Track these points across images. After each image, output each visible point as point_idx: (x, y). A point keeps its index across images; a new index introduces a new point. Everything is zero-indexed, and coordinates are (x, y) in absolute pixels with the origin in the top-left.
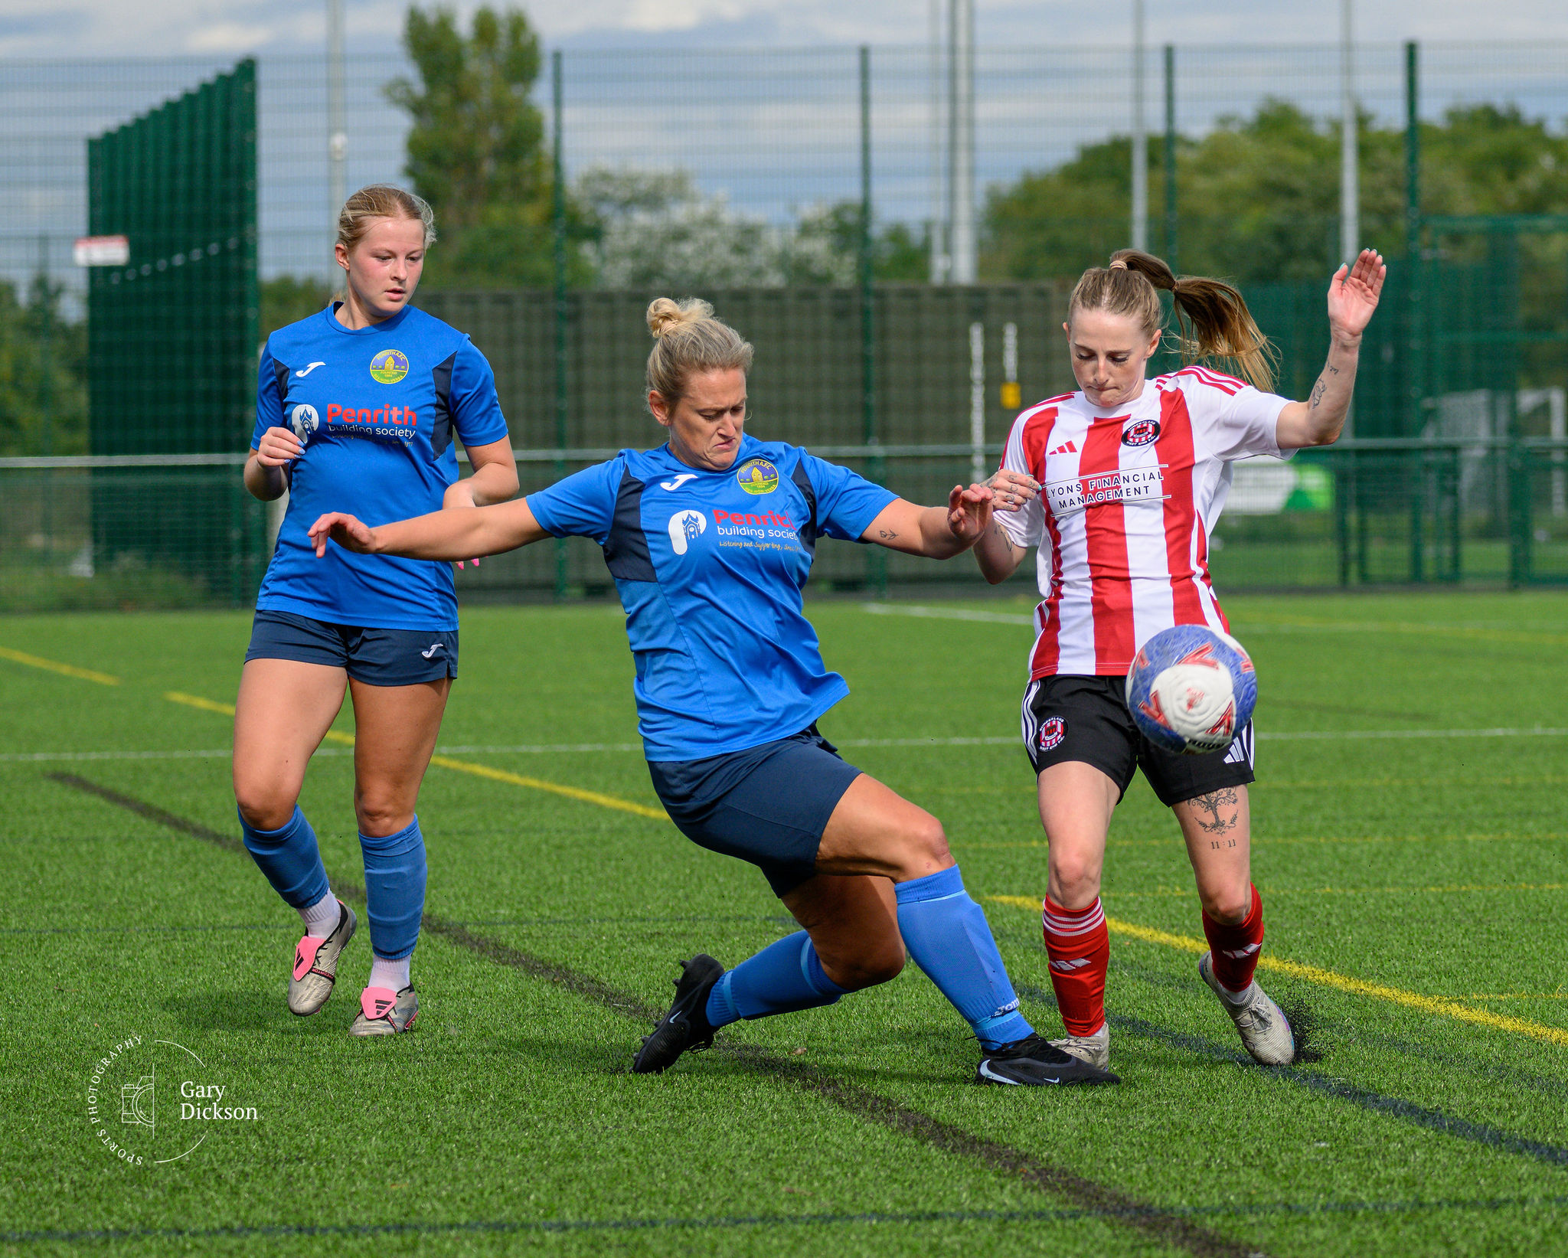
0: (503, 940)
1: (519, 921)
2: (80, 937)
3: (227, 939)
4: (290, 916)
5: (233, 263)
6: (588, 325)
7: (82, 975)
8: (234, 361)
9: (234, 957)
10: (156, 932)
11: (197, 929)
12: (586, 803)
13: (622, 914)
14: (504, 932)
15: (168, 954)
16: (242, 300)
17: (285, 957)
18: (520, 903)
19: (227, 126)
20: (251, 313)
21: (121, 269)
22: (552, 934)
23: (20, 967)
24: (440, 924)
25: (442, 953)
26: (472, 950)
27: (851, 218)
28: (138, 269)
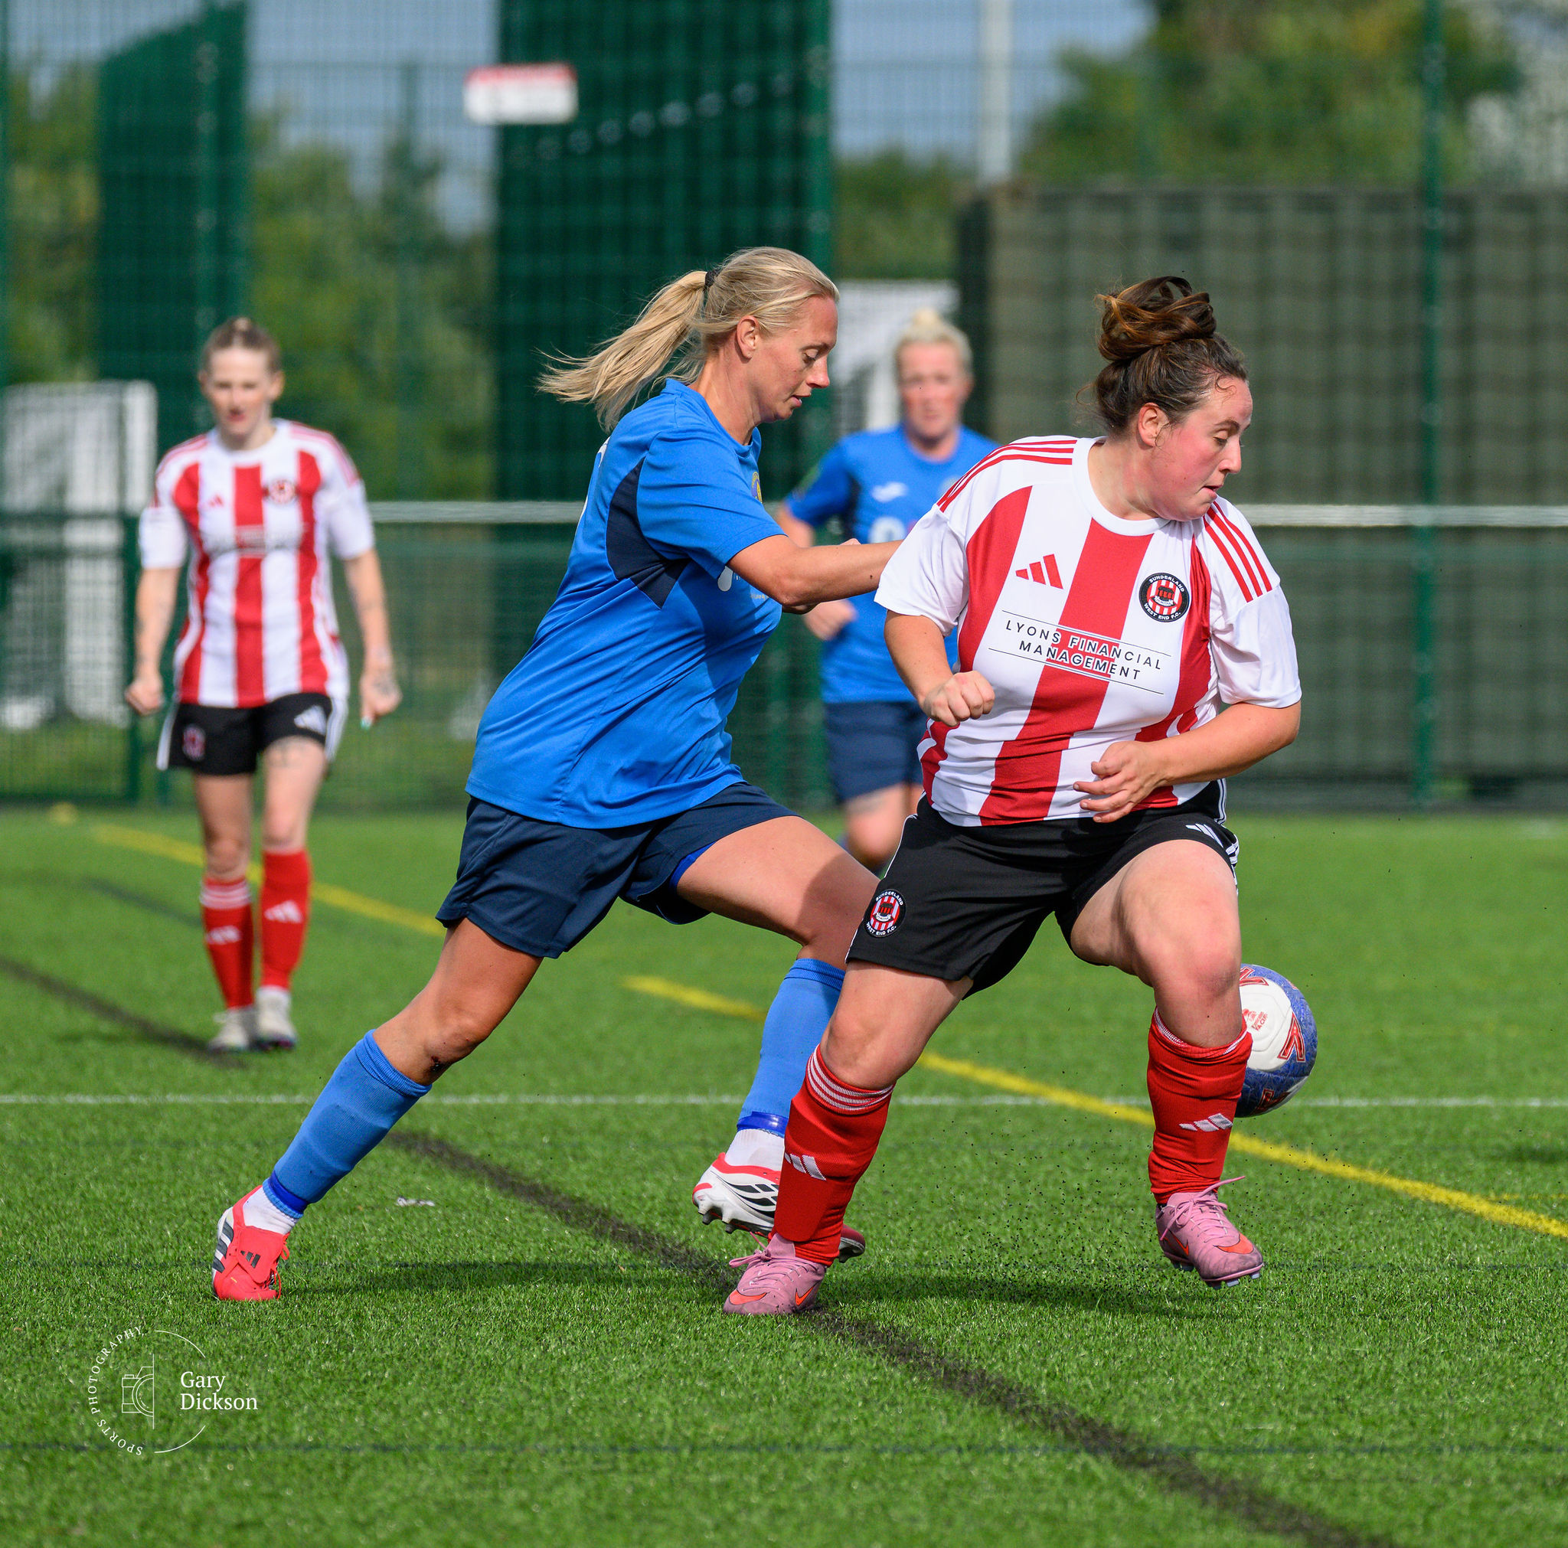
0: (1267, 1483)
1: (1299, 1447)
2: (426, 1461)
3: (721, 1471)
4: (847, 1427)
5: (782, 120)
9: (730, 1506)
10: (578, 1454)
11: (659, 1448)
12: (1450, 1213)
13: (1506, 1437)
14: (1271, 1468)
15: (599, 1498)
16: (798, 194)
17: (831, 1509)
18: (1304, 1409)
21: (560, 131)
22: (1366, 1475)
23: (304, 1521)
24: (1142, 1450)
25: (1143, 1506)
26: (1204, 1503)
28: (594, 131)
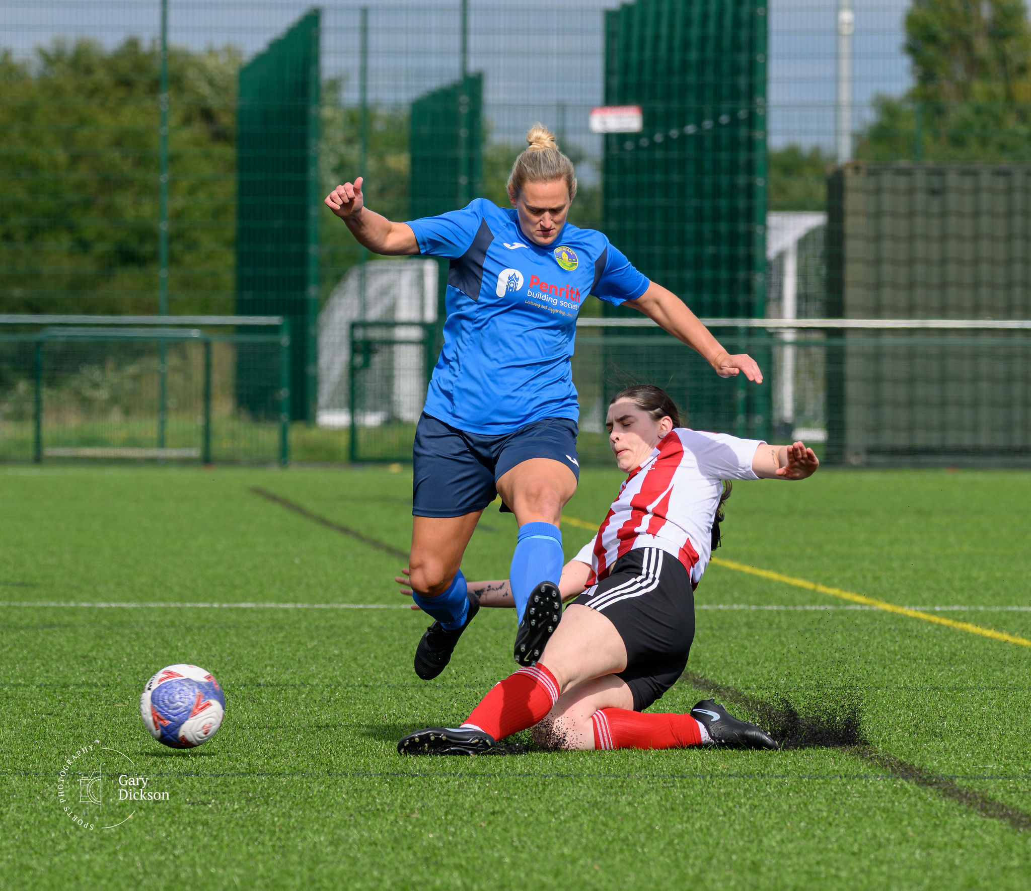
0: (990, 793)
1: (1005, 776)
2: (583, 782)
3: (725, 787)
4: (786, 766)
5: (743, 132)
7: (584, 819)
8: (742, 227)
9: (730, 804)
10: (656, 779)
11: (695, 776)
14: (992, 786)
15: (667, 800)
16: (750, 169)
17: (780, 805)
18: (1007, 758)
20: (760, 182)
21: (634, 137)
23: (524, 811)
24: (929, 777)
25: (931, 804)
26: (961, 802)
28: (651, 137)
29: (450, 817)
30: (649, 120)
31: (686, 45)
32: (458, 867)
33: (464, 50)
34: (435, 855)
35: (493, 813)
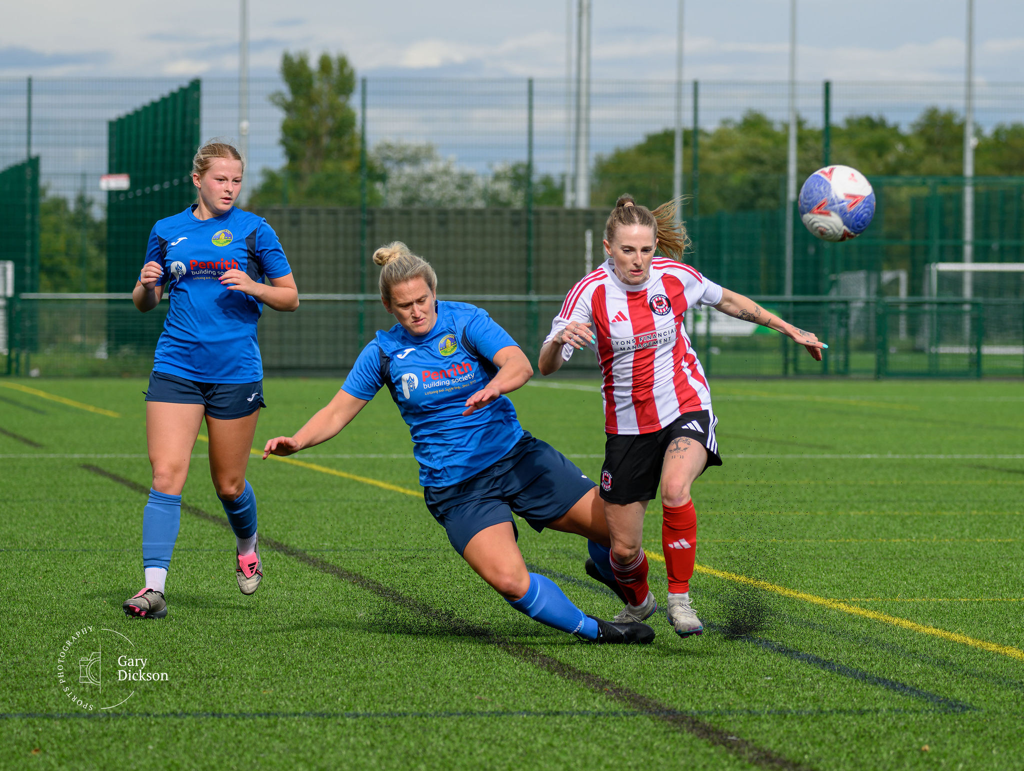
0: (326, 559)
1: (335, 550)
2: (97, 554)
4: (211, 544)
5: (186, 189)
6: (378, 226)
7: (98, 575)
12: (373, 486)
13: (391, 546)
14: (327, 555)
17: (208, 567)
18: (336, 539)
19: (184, 115)
21: (125, 192)
22: (353, 557)
23: (64, 570)
24: (292, 550)
25: (293, 566)
26: (310, 564)
27: (522, 171)
28: (134, 192)
29: (22, 574)
30: (134, 183)
31: (155, 140)
32: (27, 602)
33: (29, 144)
34: (14, 595)
35: (46, 572)
